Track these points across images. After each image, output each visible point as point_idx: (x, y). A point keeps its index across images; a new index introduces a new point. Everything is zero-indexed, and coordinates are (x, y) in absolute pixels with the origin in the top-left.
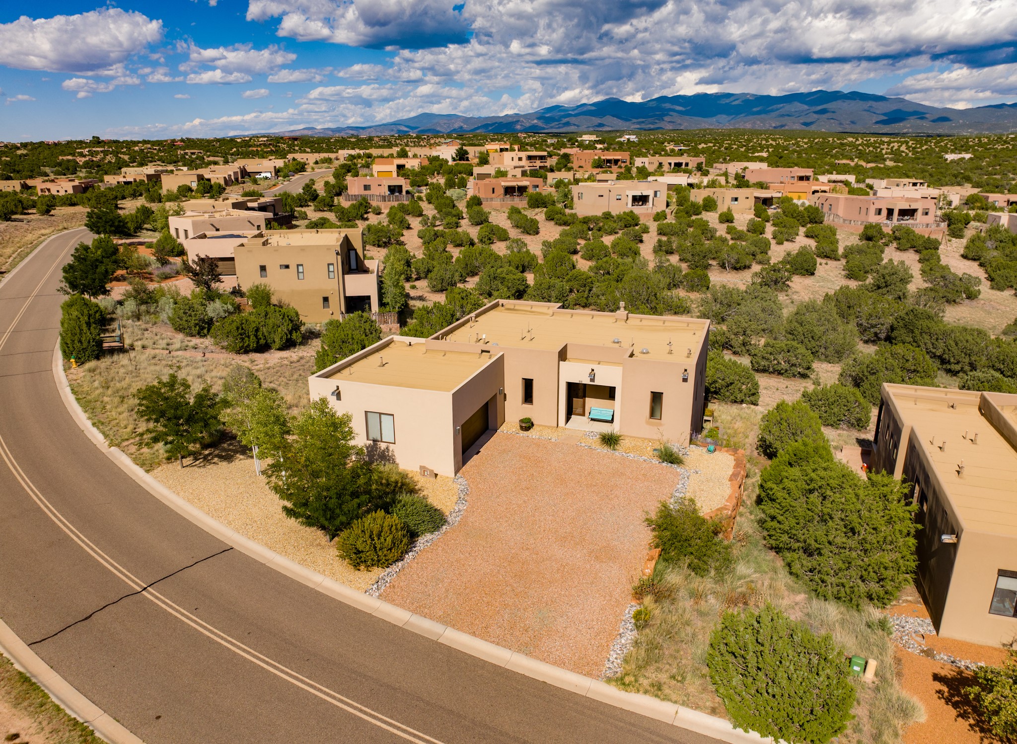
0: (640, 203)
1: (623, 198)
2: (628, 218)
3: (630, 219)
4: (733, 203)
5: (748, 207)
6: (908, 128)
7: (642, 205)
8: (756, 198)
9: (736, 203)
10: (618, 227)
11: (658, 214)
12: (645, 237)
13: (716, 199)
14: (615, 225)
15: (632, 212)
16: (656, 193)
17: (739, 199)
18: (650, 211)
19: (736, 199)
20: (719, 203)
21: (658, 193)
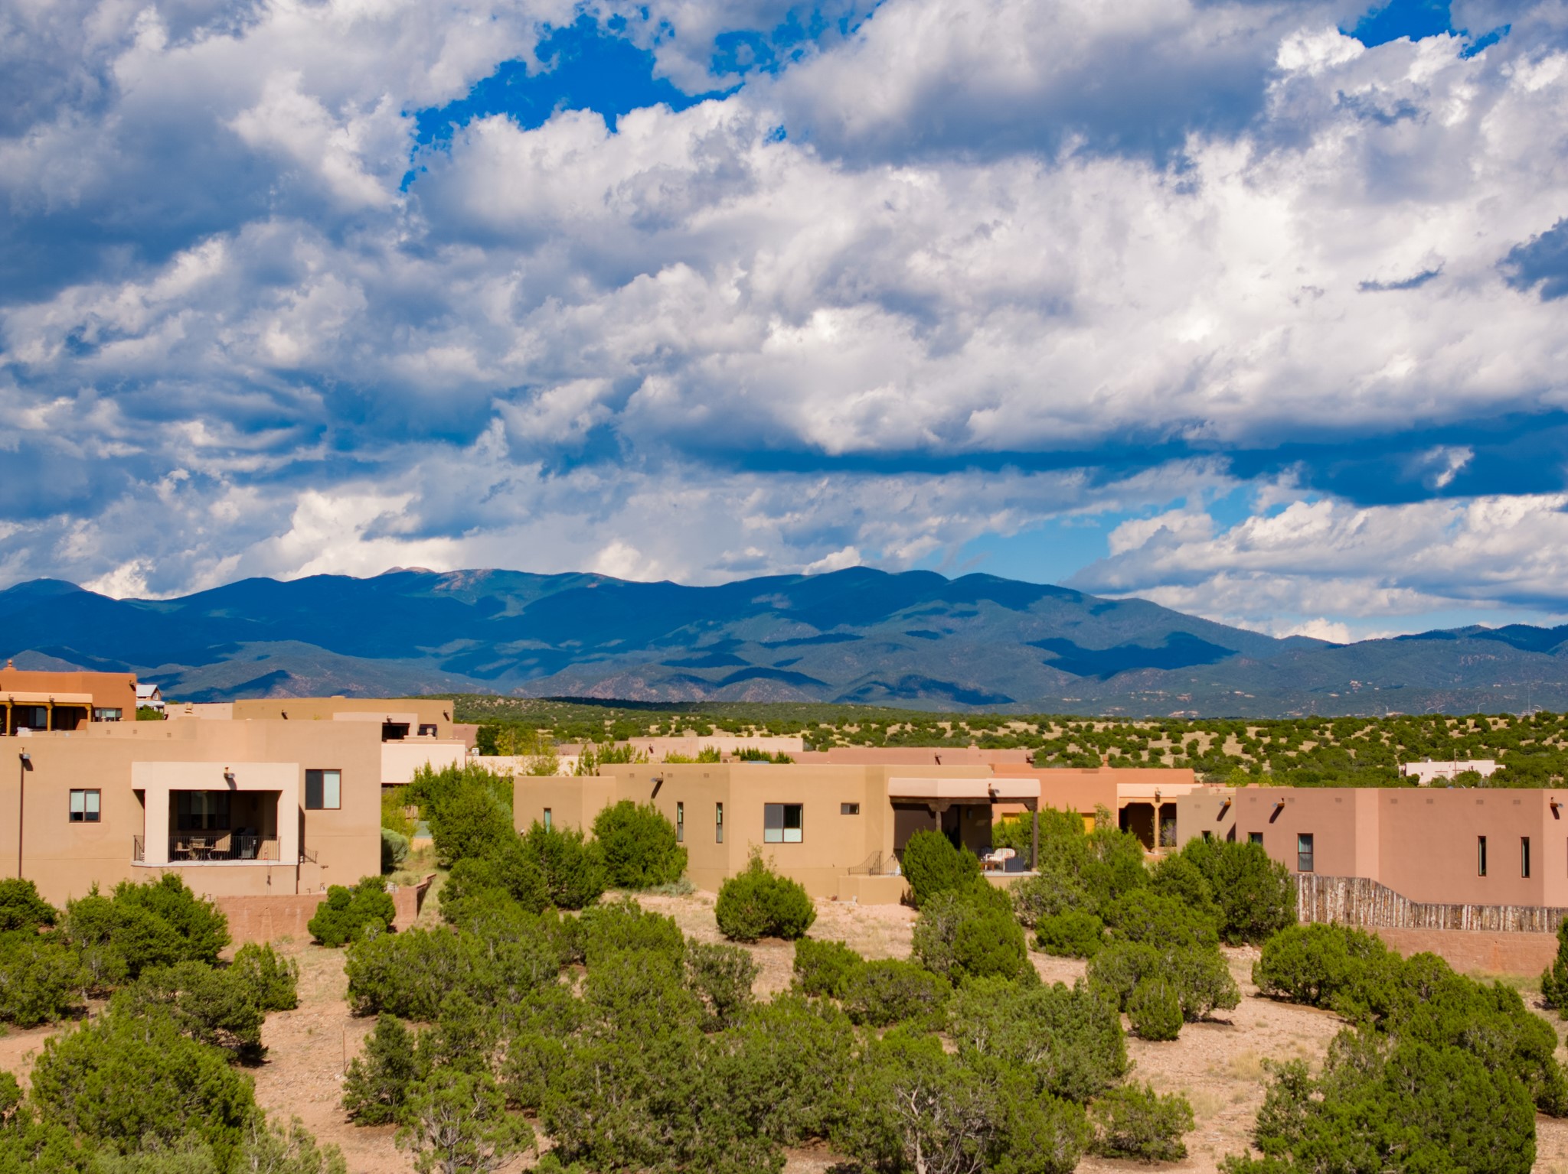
0: (224, 844)
1: (116, 807)
2: (154, 919)
3: (162, 925)
4: (775, 834)
5: (859, 857)
6: (1184, 705)
7: (234, 854)
8: (901, 804)
9: (793, 834)
10: (86, 974)
11: (338, 901)
12: (273, 1030)
13: (671, 815)
14: (63, 960)
15: (171, 884)
16: (314, 781)
17: (806, 815)
18: (284, 886)
19: (791, 816)
20: (695, 838)
21: (330, 783)
